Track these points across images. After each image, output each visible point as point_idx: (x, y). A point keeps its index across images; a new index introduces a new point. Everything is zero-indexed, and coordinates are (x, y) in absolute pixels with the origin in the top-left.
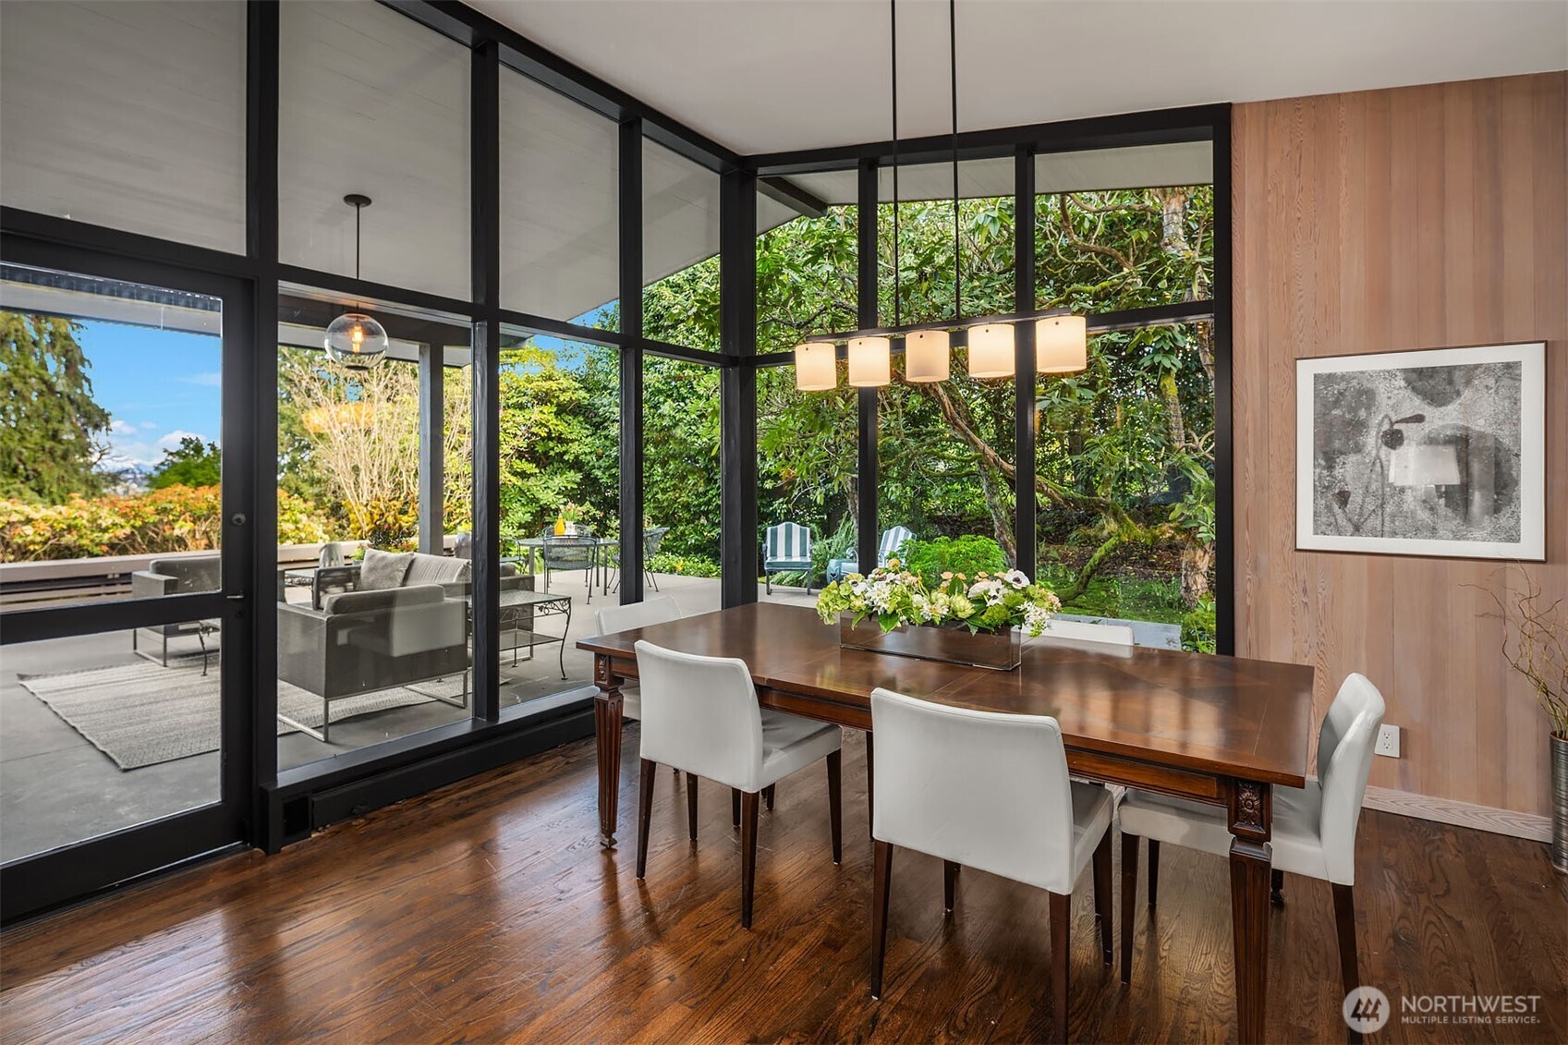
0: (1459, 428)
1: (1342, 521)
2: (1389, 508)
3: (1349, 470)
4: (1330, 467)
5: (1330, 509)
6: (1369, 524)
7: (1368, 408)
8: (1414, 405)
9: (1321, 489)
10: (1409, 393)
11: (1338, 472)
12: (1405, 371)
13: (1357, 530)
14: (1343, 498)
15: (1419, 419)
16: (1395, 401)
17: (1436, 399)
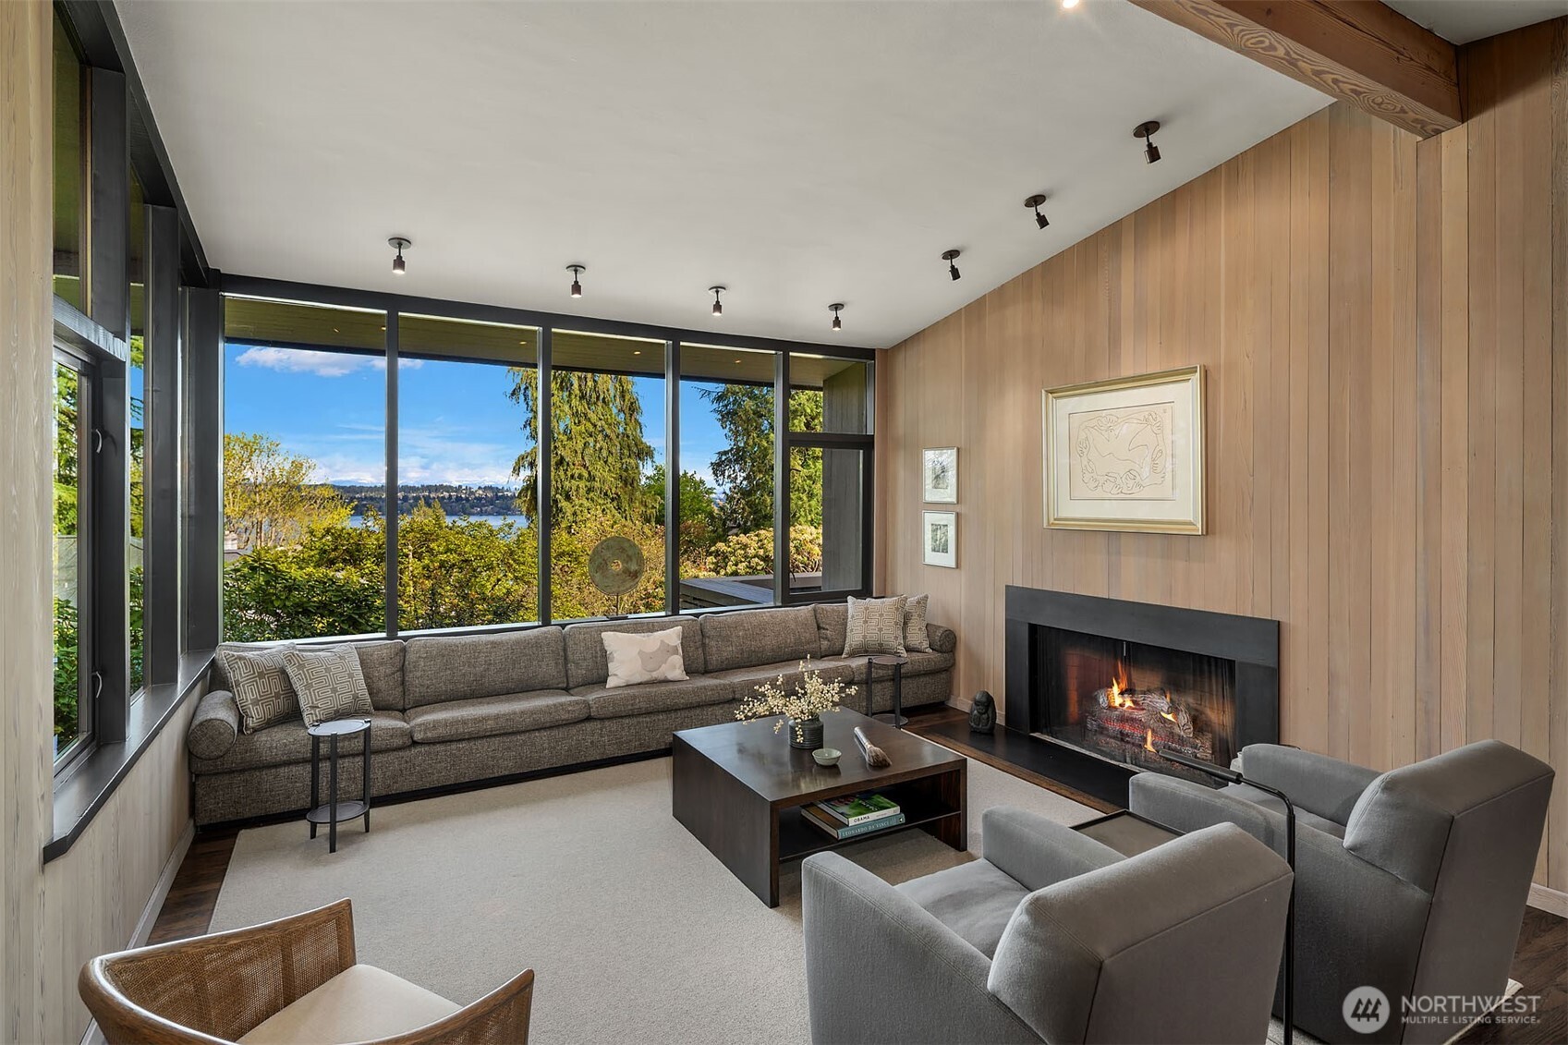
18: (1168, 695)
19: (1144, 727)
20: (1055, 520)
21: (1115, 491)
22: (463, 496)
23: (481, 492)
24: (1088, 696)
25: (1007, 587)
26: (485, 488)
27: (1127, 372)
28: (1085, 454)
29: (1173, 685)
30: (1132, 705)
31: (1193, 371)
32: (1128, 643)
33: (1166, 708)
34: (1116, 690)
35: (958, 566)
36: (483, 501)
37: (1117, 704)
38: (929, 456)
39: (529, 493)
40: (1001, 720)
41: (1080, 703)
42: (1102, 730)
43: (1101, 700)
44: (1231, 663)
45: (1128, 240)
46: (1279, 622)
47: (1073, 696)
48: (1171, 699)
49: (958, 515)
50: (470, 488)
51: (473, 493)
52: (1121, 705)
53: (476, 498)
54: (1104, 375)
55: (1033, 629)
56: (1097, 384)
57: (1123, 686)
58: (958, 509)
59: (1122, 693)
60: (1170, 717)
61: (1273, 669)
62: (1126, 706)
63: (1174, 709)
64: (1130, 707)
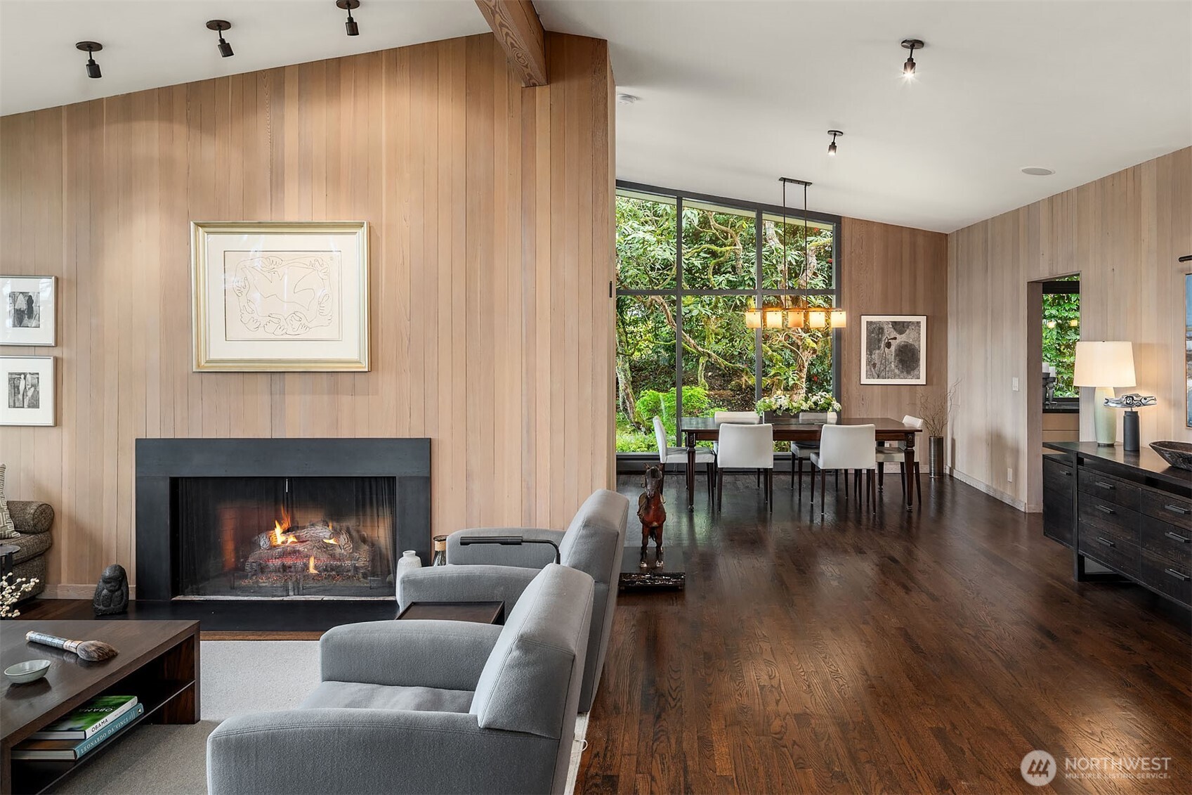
0: (905, 342)
1: (874, 374)
2: (887, 369)
3: (876, 356)
4: (871, 355)
5: (870, 369)
6: (881, 375)
7: (882, 334)
8: (894, 334)
9: (869, 362)
10: (892, 330)
11: (873, 356)
12: (891, 322)
13: (878, 377)
14: (874, 365)
15: (895, 338)
16: (890, 332)
17: (901, 333)
18: (330, 524)
19: (308, 557)
20: (207, 362)
21: (279, 332)
24: (247, 542)
25: (138, 440)
27: (290, 217)
28: (244, 294)
29: (335, 514)
30: (295, 540)
31: (361, 225)
32: (290, 479)
33: (328, 535)
34: (278, 530)
35: (58, 422)
37: (279, 542)
40: (132, 596)
41: (236, 549)
42: (262, 569)
43: (261, 544)
44: (391, 480)
45: (291, 88)
46: (430, 439)
47: (229, 547)
48: (333, 527)
49: (56, 361)
52: (283, 543)
54: (266, 218)
55: (175, 483)
56: (260, 225)
57: (286, 525)
58: (56, 352)
59: (284, 532)
60: (332, 541)
61: (427, 477)
62: (289, 542)
63: (336, 534)
64: (293, 542)
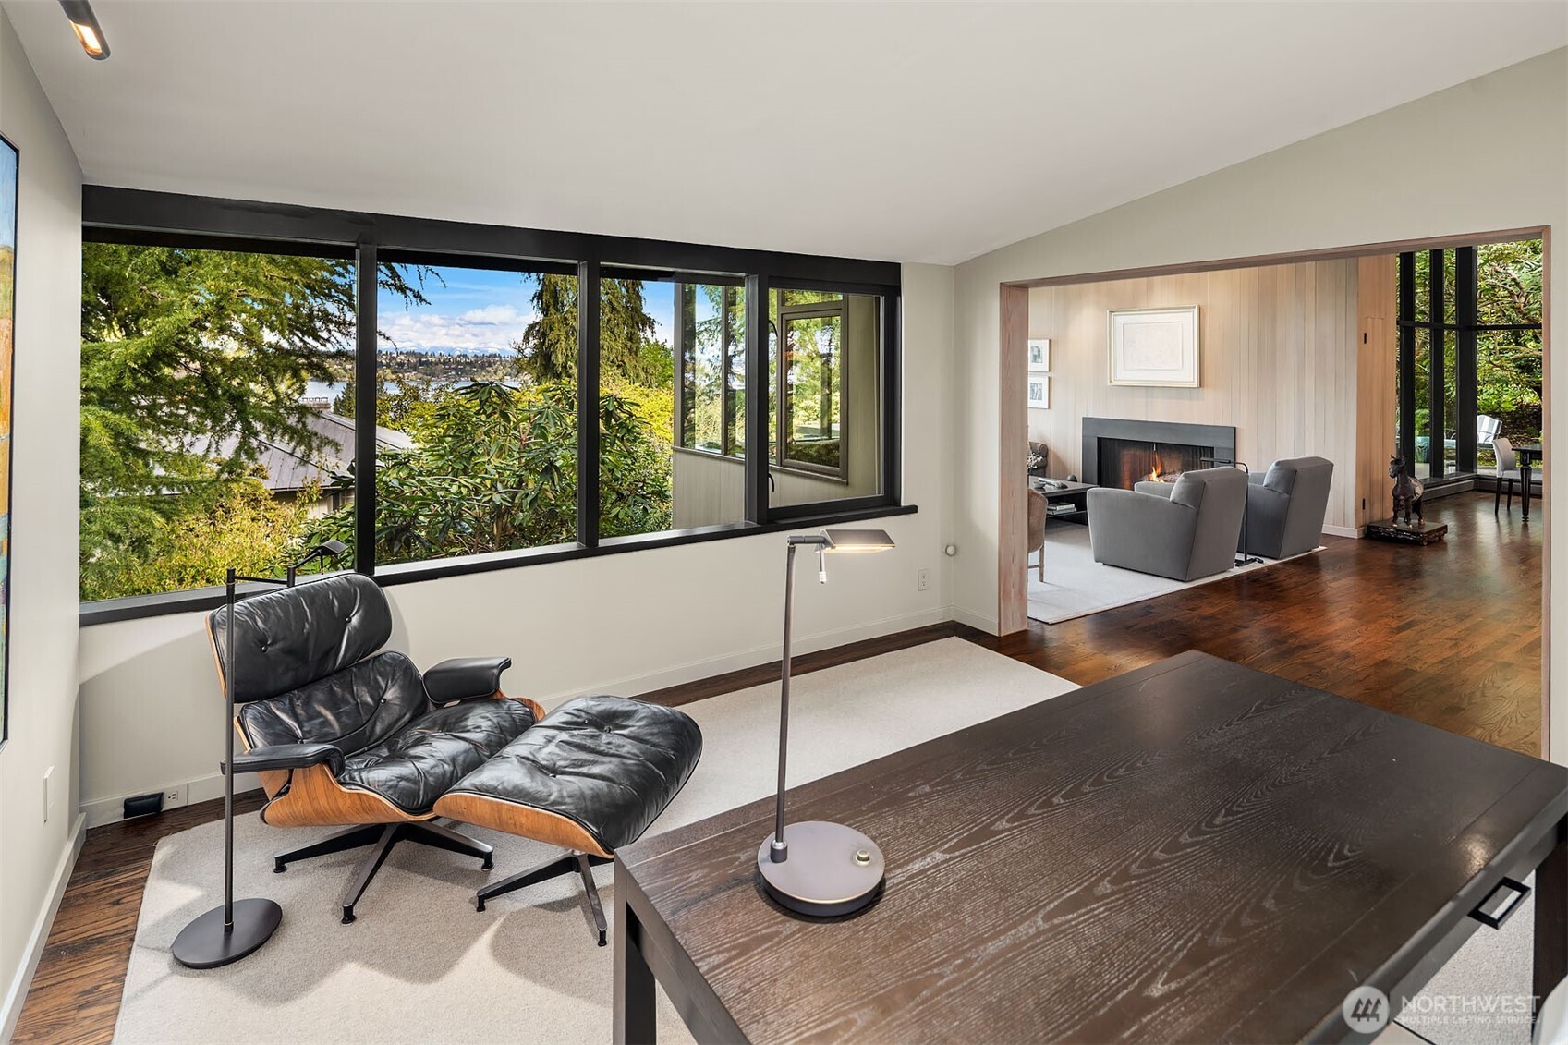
20: (1115, 380)
21: (1150, 365)
22: (384, 361)
23: (402, 357)
24: (1136, 475)
25: (1083, 418)
26: (407, 353)
27: (1157, 305)
30: (1164, 482)
31: (1192, 307)
32: (1156, 443)
34: (1154, 474)
35: (1049, 407)
36: (406, 367)
38: (1031, 343)
39: (538, 360)
41: (1130, 479)
44: (1212, 449)
46: (1235, 426)
47: (1126, 477)
49: (1049, 378)
50: (391, 353)
51: (394, 359)
53: (397, 364)
54: (1144, 306)
55: (1099, 439)
56: (1141, 310)
57: (1159, 471)
58: (1050, 374)
59: (1158, 476)
61: (1230, 449)
